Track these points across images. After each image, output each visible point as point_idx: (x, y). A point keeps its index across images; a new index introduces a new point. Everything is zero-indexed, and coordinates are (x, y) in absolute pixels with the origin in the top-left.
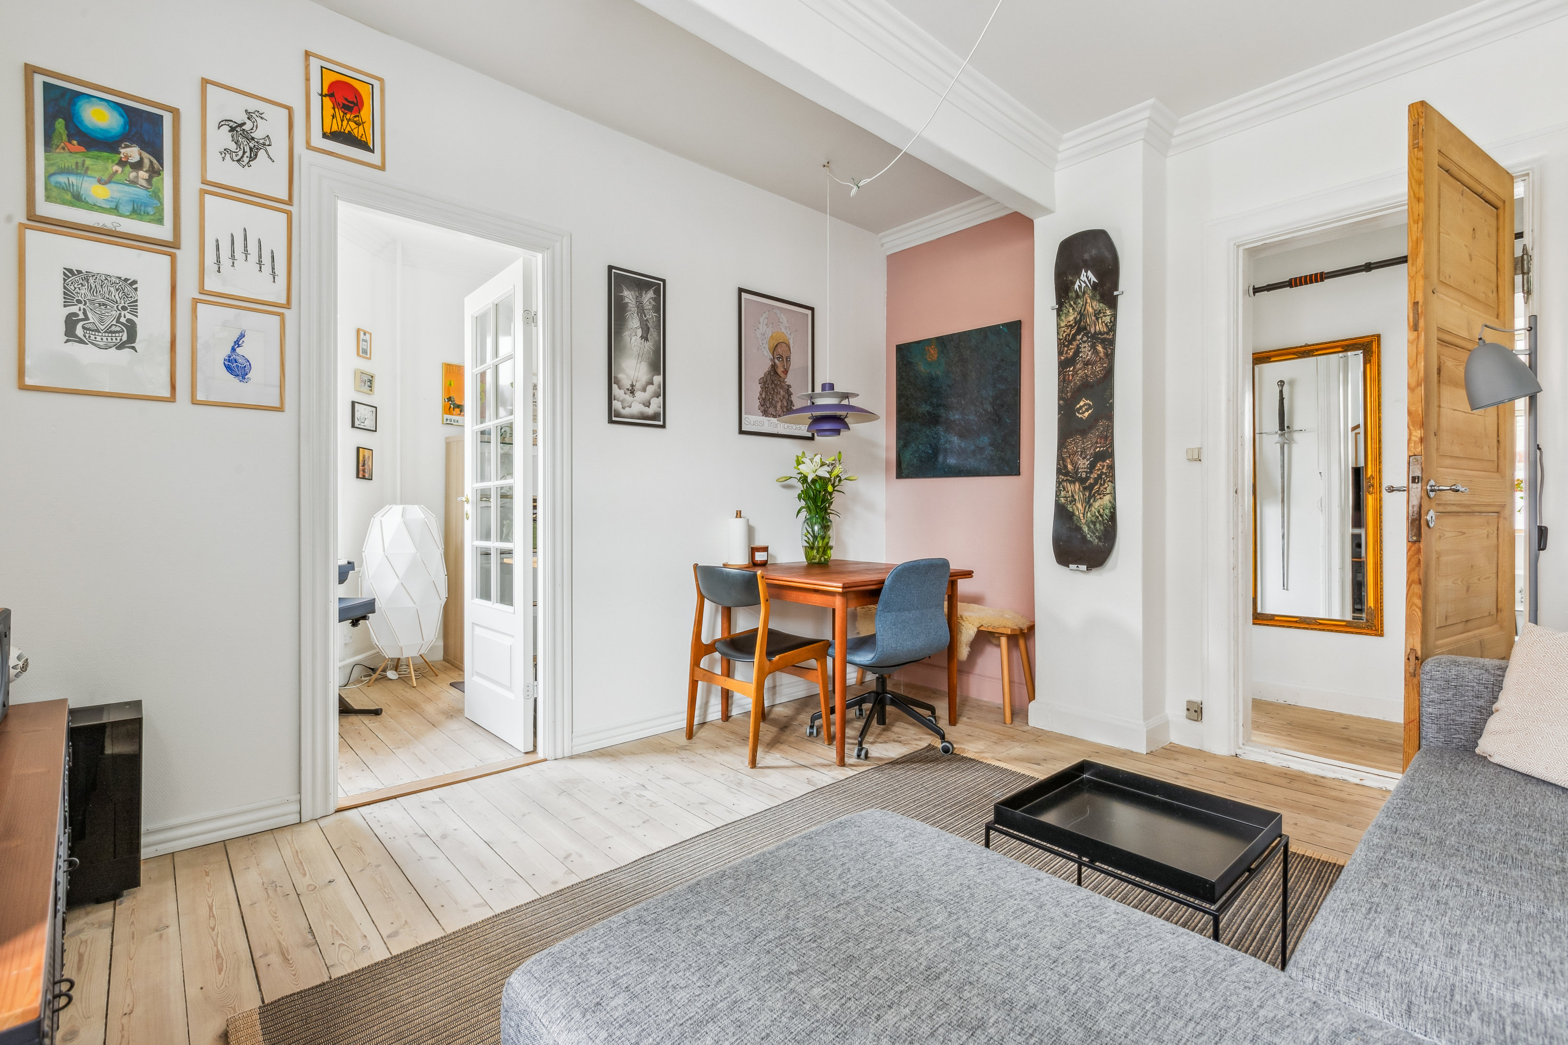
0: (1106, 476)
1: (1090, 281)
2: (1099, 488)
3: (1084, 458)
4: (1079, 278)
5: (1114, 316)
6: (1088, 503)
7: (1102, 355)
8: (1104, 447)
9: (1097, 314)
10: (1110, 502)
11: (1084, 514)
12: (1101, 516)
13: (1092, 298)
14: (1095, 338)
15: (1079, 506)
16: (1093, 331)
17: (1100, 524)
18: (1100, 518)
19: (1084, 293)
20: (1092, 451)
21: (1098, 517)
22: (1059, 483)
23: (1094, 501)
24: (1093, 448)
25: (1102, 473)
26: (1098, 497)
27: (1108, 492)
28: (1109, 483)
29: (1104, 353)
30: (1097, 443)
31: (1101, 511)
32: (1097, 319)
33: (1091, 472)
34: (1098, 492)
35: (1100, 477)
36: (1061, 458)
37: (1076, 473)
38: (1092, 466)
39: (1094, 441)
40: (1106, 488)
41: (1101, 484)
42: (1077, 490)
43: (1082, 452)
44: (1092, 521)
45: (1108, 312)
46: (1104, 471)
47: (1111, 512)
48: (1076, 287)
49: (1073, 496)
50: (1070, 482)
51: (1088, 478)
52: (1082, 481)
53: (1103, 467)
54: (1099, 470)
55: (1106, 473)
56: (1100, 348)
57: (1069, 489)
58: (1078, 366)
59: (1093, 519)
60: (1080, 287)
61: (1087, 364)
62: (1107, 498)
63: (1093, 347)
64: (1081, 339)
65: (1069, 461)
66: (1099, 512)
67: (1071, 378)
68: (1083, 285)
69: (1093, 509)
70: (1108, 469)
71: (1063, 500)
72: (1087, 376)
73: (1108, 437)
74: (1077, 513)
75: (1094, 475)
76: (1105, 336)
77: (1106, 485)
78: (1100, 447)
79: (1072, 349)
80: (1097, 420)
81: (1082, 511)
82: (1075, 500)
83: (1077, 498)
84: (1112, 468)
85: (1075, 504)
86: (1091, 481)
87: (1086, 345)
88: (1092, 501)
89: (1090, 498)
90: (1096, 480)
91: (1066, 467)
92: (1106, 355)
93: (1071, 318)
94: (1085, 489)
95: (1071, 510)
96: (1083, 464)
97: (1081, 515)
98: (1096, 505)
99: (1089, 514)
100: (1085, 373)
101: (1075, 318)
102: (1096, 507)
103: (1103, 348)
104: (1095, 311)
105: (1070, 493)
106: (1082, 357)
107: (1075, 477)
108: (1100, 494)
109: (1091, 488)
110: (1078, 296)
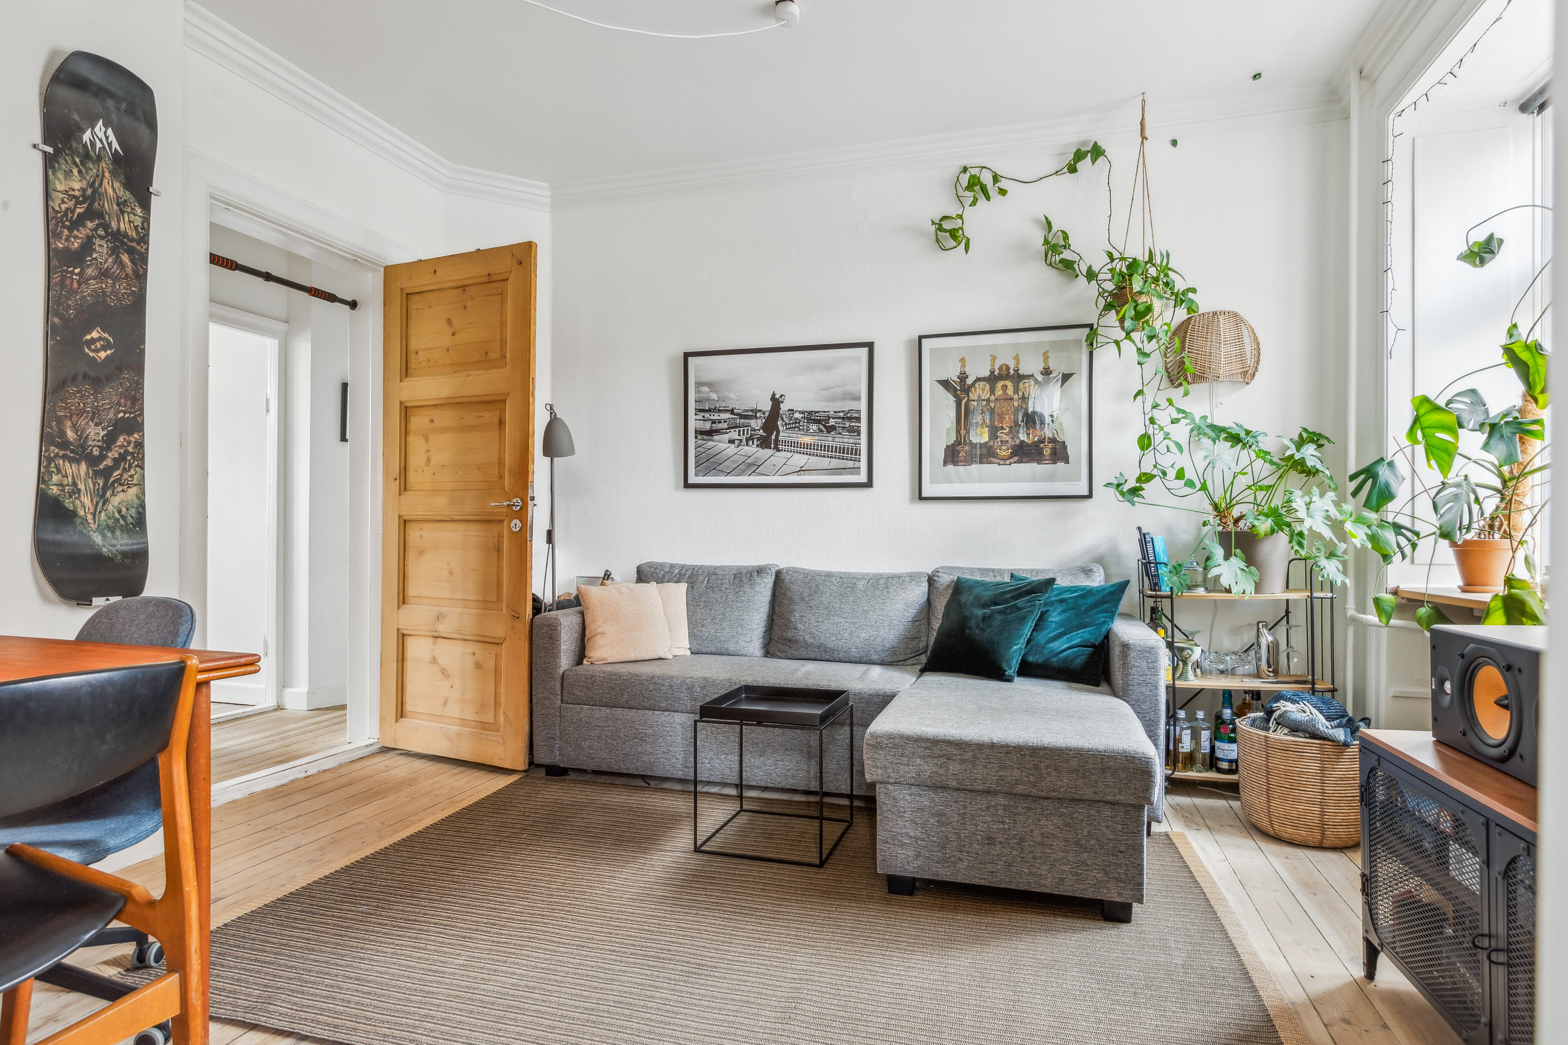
0: (133, 458)
1: (110, 145)
2: (122, 475)
3: (97, 425)
4: (93, 129)
5: (146, 220)
6: (101, 497)
7: (129, 270)
8: (130, 413)
9: (121, 205)
10: (138, 498)
11: (94, 515)
12: (123, 517)
13: (114, 174)
14: (118, 240)
15: (87, 501)
16: (114, 225)
17: (119, 531)
18: (122, 522)
19: (99, 158)
20: (111, 415)
21: (118, 520)
22: (45, 458)
23: (113, 495)
24: (112, 411)
25: (126, 452)
26: (120, 489)
27: (135, 482)
28: (137, 470)
29: (133, 269)
30: (119, 404)
31: (124, 510)
32: (122, 212)
33: (109, 449)
34: (118, 481)
35: (122, 457)
36: (49, 417)
37: (83, 446)
38: (110, 440)
39: (115, 399)
40: (132, 476)
41: (124, 469)
42: (82, 474)
43: (94, 413)
44: (108, 526)
45: (139, 211)
46: (130, 449)
47: (139, 513)
48: (87, 137)
49: (75, 484)
50: (71, 460)
51: (102, 457)
52: (93, 461)
53: (129, 443)
54: (121, 447)
55: (133, 453)
56: (125, 258)
57: (69, 471)
58: (89, 271)
59: (110, 522)
60: (93, 144)
61: (104, 274)
62: (133, 491)
63: (114, 251)
64: (96, 229)
65: (68, 423)
66: (120, 512)
67: (75, 285)
68: (99, 145)
69: (110, 507)
70: (134, 446)
71: (55, 490)
72: (104, 292)
73: (135, 397)
74: (82, 513)
75: (113, 454)
76: (134, 244)
77: (132, 472)
78: (122, 412)
79: (76, 237)
80: (120, 369)
81: (92, 510)
82: (79, 490)
83: (81, 486)
84: (140, 446)
85: (78, 498)
86: (108, 462)
87: (103, 243)
88: (108, 494)
89: (105, 488)
90: (117, 462)
91: (62, 433)
92: (135, 272)
93: (77, 185)
94: (97, 474)
95: (71, 507)
96: (95, 433)
97: (90, 517)
98: (115, 501)
99: (103, 514)
100: (101, 288)
101: (84, 190)
102: (116, 504)
103: (132, 261)
104: (118, 197)
105: (70, 478)
106: (96, 259)
107: (80, 453)
108: (122, 485)
109: (107, 472)
110: (86, 157)
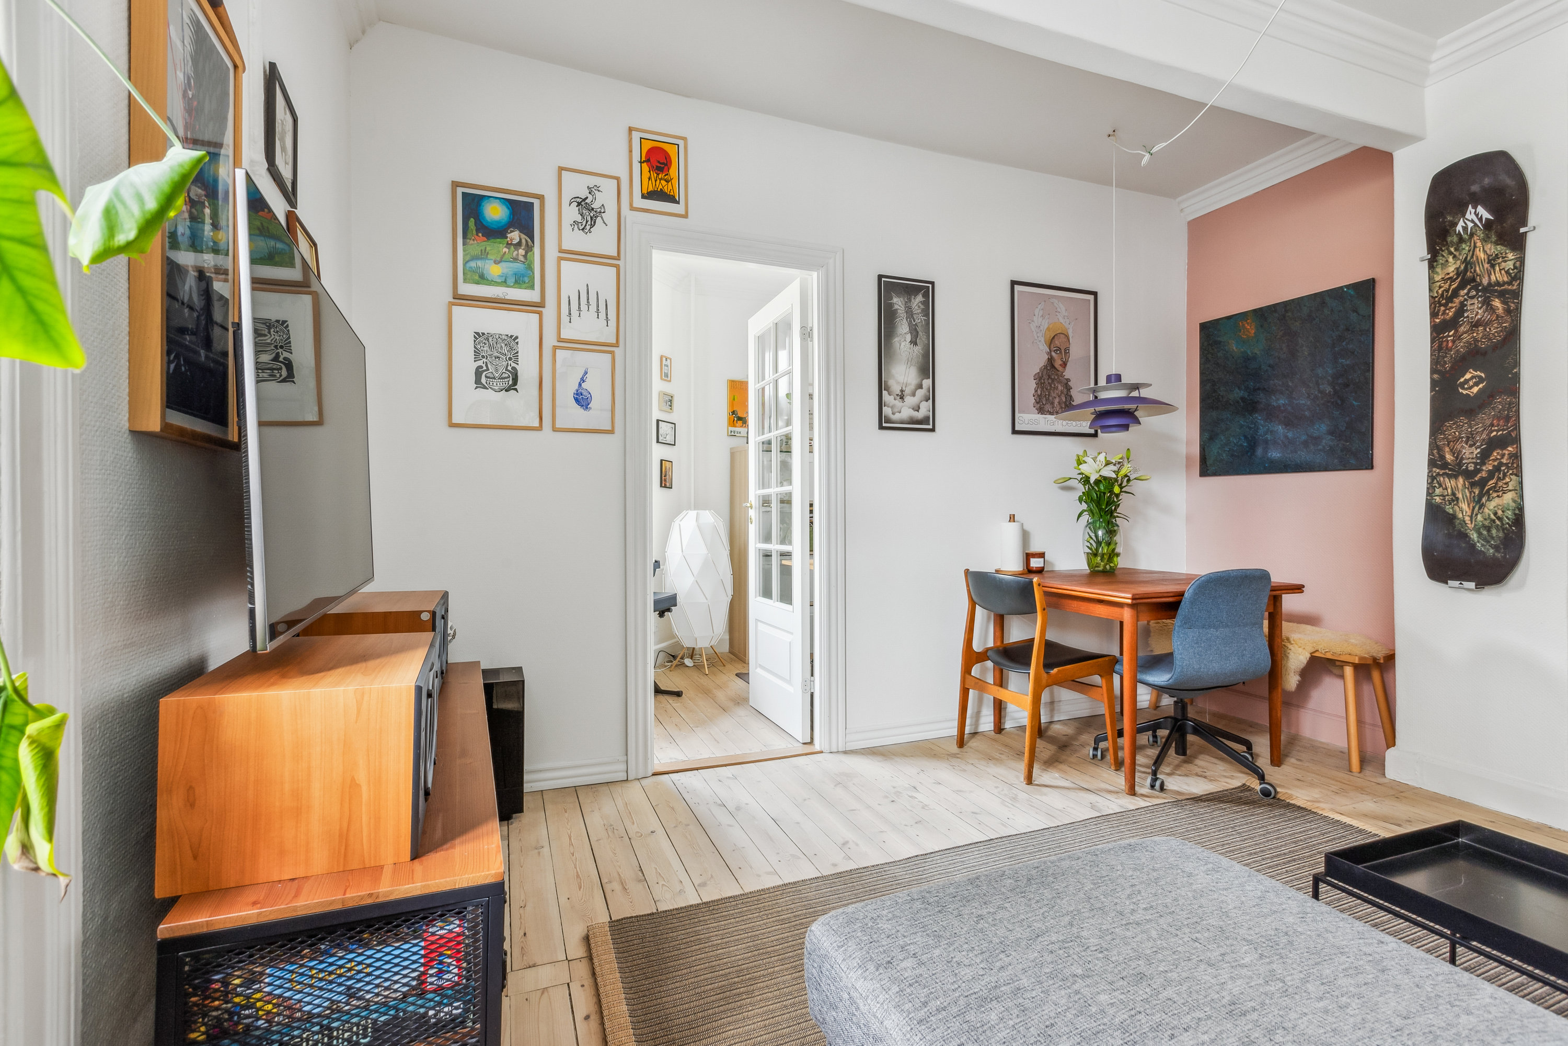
0: (1508, 468)
1: (1480, 219)
2: (1496, 483)
3: (1471, 446)
4: (1464, 216)
5: (1521, 260)
6: (1478, 503)
7: (1500, 311)
8: (1503, 430)
9: (1492, 261)
10: (1514, 501)
11: (1471, 517)
12: (1499, 519)
13: (1485, 240)
14: (1490, 291)
15: (1464, 506)
16: (1485, 282)
17: (1498, 530)
18: (1498, 522)
19: (1472, 235)
20: (1484, 436)
21: (1494, 521)
22: (1432, 478)
23: (1489, 500)
24: (1486, 432)
25: (1501, 464)
26: (1495, 495)
27: (1510, 487)
28: (1513, 477)
29: (1504, 309)
30: (1492, 425)
31: (1500, 513)
32: (1493, 266)
33: (1483, 463)
34: (1495, 489)
35: (1497, 469)
36: (1434, 446)
37: (1460, 464)
38: (1485, 456)
39: (1488, 422)
40: (1507, 483)
41: (1499, 478)
42: (1460, 486)
43: (1468, 438)
44: (1484, 526)
45: (1511, 256)
46: (1504, 461)
47: (1515, 514)
48: (1459, 228)
49: (1454, 494)
50: (1449, 477)
51: (1477, 471)
52: (1468, 475)
53: (1503, 456)
54: (1494, 460)
55: (1506, 464)
56: (1497, 303)
57: (1448, 485)
58: (1462, 329)
59: (1487, 523)
60: (1465, 229)
61: (1476, 325)
62: (1508, 498)
63: (1487, 303)
64: (1467, 294)
65: (1447, 449)
66: (1495, 514)
67: (1450, 345)
68: (1471, 225)
69: (1486, 510)
70: (1510, 458)
71: (1438, 499)
72: (1476, 340)
73: (1512, 416)
74: (1460, 516)
75: (1488, 467)
76: (1506, 287)
77: (1507, 480)
78: (1498, 431)
79: (1452, 308)
80: (1492, 396)
81: (1469, 513)
82: (1457, 499)
83: (1460, 496)
84: (1517, 457)
85: (1457, 504)
86: (1484, 474)
87: (1475, 301)
88: (1484, 500)
89: (1481, 496)
90: (1491, 474)
91: (1442, 457)
92: (1508, 311)
93: (1451, 269)
94: (1473, 485)
95: (1451, 511)
96: (1470, 453)
97: (1467, 519)
98: (1492, 505)
99: (1479, 516)
100: (1473, 337)
101: (1457, 269)
102: (1491, 507)
103: (1503, 302)
104: (1489, 256)
105: (1449, 490)
106: (1468, 317)
107: (1457, 470)
108: (1497, 491)
109: (1483, 483)
110: (1461, 240)
